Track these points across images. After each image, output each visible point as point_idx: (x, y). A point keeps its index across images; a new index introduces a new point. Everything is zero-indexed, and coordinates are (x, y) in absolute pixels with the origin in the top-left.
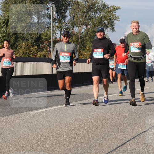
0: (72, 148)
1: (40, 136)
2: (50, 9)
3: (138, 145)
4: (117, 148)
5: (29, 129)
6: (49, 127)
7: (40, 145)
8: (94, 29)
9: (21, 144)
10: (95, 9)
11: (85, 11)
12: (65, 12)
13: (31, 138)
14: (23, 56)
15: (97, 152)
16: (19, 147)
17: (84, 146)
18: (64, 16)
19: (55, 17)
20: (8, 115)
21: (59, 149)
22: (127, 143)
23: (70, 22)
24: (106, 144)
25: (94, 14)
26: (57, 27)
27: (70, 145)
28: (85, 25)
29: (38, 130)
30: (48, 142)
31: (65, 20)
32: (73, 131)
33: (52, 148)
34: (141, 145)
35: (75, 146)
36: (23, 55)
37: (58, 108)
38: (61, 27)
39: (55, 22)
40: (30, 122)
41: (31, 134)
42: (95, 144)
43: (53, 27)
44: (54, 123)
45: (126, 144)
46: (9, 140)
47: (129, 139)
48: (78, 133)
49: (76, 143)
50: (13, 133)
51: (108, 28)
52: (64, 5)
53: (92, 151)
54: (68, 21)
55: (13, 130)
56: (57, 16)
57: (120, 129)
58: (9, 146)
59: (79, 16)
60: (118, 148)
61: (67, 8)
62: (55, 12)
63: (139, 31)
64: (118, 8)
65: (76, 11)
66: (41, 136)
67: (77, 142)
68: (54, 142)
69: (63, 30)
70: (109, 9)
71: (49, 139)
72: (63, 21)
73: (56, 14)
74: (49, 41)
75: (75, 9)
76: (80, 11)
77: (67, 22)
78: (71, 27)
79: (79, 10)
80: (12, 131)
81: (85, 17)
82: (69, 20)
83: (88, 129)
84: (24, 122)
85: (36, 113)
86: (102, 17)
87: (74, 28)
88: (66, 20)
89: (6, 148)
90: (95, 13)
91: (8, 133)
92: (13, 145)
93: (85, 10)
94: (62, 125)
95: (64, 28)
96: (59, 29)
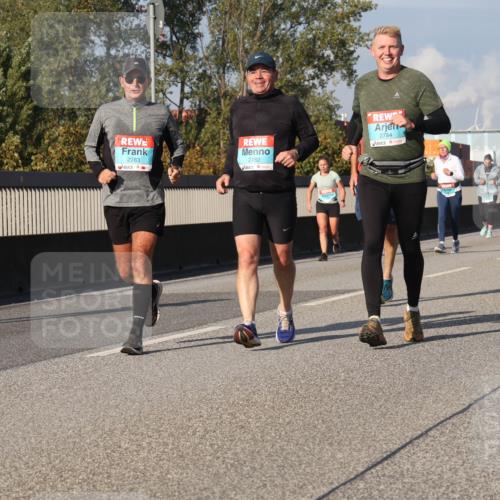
0: (222, 471)
1: (118, 432)
2: (146, 11)
3: (437, 458)
4: (369, 469)
5: (82, 412)
6: (146, 403)
7: (118, 464)
8: (288, 76)
9: (57, 461)
10: (294, 9)
11: (258, 18)
12: (196, 23)
13: (88, 441)
14: (60, 169)
15: (304, 484)
16: (51, 471)
17: (262, 465)
18: (193, 33)
19: (162, 39)
20: (12, 367)
21: (181, 474)
22: (402, 451)
23: (212, 54)
24: (333, 456)
25: (289, 26)
26: (171, 72)
27: (217, 463)
29: (112, 413)
30: (143, 454)
31: (194, 48)
32: (225, 416)
33: (157, 473)
34: (447, 458)
35: (232, 465)
36: (60, 164)
38: (182, 70)
39: (164, 56)
40: (85, 388)
41: (89, 428)
42: (299, 457)
43: (158, 73)
44: (164, 391)
45: (398, 455)
46: (16, 448)
47: (408, 440)
48: (241, 421)
49: (236, 454)
50: (31, 424)
51: (334, 73)
53: (287, 480)
54: (205, 49)
55: (29, 413)
56: (169, 35)
57: (377, 405)
58: (16, 469)
59: (241, 33)
60: (373, 470)
61: (200, 7)
62: (161, 22)
63: (403, 67)
64: (367, 8)
65: (230, 18)
66: (123, 432)
67: (239, 450)
68: (164, 452)
69: (190, 80)
70: (339, 10)
71: (149, 444)
72: (190, 52)
73: (167, 29)
75: (226, 13)
76: (242, 16)
77: (201, 55)
78: (215, 70)
79: (240, 15)
80: (27, 418)
81: (260, 39)
82: (208, 48)
83: (273, 407)
85: (103, 358)
86: (315, 37)
87: (224, 73)
88: (200, 49)
89: (9, 473)
90: (292, 23)
92: (31, 464)
93: (259, 15)
94: (190, 396)
95: (194, 76)
96: (177, 76)
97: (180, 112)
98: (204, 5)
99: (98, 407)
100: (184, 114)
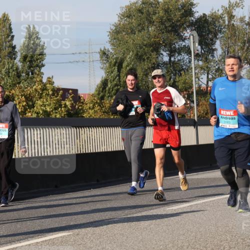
6: (198, 233)
12: (214, 44)
18: (212, 49)
19: (197, 52)
26: (202, 68)
28: (247, 63)
29: (181, 238)
31: (213, 56)
37: (210, 201)
38: (207, 67)
39: (198, 60)
40: (167, 225)
43: (195, 69)
44: (207, 227)
50: (141, 243)
52: (210, 32)
54: (219, 56)
55: (140, 237)
56: (200, 50)
59: (236, 48)
61: (215, 36)
62: (197, 44)
65: (231, 41)
66: (188, 248)
69: (211, 72)
72: (211, 58)
73: (199, 47)
74: (189, 91)
75: (229, 38)
77: (217, 59)
79: (236, 39)
81: (247, 50)
82: (221, 55)
84: (158, 225)
88: (216, 57)
91: (133, 243)
93: (245, 39)
94: (220, 229)
95: (213, 69)
96: (205, 70)
97: (207, 88)
98: (218, 35)
99: (174, 235)
100: (209, 89)
